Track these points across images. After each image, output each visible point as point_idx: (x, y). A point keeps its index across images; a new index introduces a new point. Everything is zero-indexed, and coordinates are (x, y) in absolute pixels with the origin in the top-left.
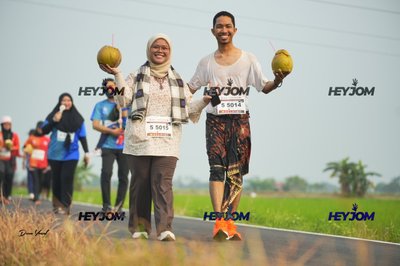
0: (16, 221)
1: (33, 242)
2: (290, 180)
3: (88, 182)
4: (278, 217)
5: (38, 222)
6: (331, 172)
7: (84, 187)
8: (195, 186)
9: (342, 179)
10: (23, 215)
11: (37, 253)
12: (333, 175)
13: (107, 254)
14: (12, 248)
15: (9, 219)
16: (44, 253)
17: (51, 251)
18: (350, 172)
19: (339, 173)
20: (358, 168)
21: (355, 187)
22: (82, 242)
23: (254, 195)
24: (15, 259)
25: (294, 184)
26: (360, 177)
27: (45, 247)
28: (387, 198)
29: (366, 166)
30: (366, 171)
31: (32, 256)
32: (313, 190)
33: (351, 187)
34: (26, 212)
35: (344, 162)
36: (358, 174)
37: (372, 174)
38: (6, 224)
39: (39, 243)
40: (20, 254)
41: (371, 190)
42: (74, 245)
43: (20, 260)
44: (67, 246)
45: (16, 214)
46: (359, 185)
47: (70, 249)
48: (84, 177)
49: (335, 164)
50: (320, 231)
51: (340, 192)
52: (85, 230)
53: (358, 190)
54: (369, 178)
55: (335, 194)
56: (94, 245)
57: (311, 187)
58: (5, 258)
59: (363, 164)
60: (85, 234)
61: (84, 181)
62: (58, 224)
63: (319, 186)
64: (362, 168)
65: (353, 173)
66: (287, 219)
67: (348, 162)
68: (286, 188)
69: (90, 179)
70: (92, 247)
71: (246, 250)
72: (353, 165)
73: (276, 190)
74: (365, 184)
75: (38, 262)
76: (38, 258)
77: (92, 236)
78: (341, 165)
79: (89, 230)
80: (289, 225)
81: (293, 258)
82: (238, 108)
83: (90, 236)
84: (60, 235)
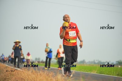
0: (41, 74)
5: (48, 75)
10: (43, 72)
15: (38, 74)
23: (119, 66)
45: (41, 72)
60: (64, 79)
62: (54, 76)
84: (55, 79)
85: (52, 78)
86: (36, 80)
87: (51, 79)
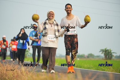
1: (12, 73)
2: (89, 54)
3: (29, 55)
4: (86, 66)
5: (14, 67)
6: (101, 52)
7: (27, 57)
8: (61, 56)
9: (105, 54)
10: (9, 65)
11: (13, 77)
12: (102, 53)
13: (34, 77)
14: (6, 75)
15: (5, 66)
16: (16, 77)
17: (18, 76)
18: (107, 52)
19: (104, 53)
20: (109, 51)
21: (109, 57)
22: (27, 73)
23: (78, 59)
24: (7, 78)
25: (90, 56)
26: (110, 54)
27: (16, 75)
28: (118, 60)
29: (112, 50)
30: (112, 52)
31: (12, 78)
32: (96, 58)
33: (108, 57)
34: (10, 64)
35: (105, 49)
36: (110, 53)
37: (114, 53)
38: (4, 68)
39: (14, 73)
40: (8, 77)
41: (113, 58)
42: (25, 74)
43: (8, 78)
44: (22, 74)
45: (7, 65)
46: (110, 56)
47: (23, 75)
48: (27, 54)
49: (103, 50)
50: (99, 70)
51: (104, 58)
52: (28, 70)
53: (110, 58)
54: (113, 54)
55: (103, 59)
56: (31, 74)
57: (96, 57)
58: (4, 78)
59: (111, 50)
61: (27, 55)
62: (20, 68)
63: (98, 56)
64: (111, 51)
65: (108, 52)
66: (88, 66)
67: (107, 49)
68: (88, 57)
69: (29, 54)
70: (30, 75)
71: (76, 76)
72: (108, 50)
73: (85, 58)
74: (112, 56)
75: (14, 79)
76: (14, 78)
77: (30, 72)
78: (104, 50)
79: (29, 69)
80: (89, 68)
81: (90, 78)
82: (74, 33)
83: (29, 72)
84: (20, 71)
85: (18, 70)
86: (2, 72)
87: (16, 71)
